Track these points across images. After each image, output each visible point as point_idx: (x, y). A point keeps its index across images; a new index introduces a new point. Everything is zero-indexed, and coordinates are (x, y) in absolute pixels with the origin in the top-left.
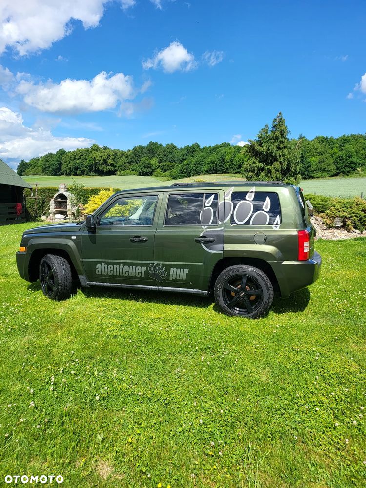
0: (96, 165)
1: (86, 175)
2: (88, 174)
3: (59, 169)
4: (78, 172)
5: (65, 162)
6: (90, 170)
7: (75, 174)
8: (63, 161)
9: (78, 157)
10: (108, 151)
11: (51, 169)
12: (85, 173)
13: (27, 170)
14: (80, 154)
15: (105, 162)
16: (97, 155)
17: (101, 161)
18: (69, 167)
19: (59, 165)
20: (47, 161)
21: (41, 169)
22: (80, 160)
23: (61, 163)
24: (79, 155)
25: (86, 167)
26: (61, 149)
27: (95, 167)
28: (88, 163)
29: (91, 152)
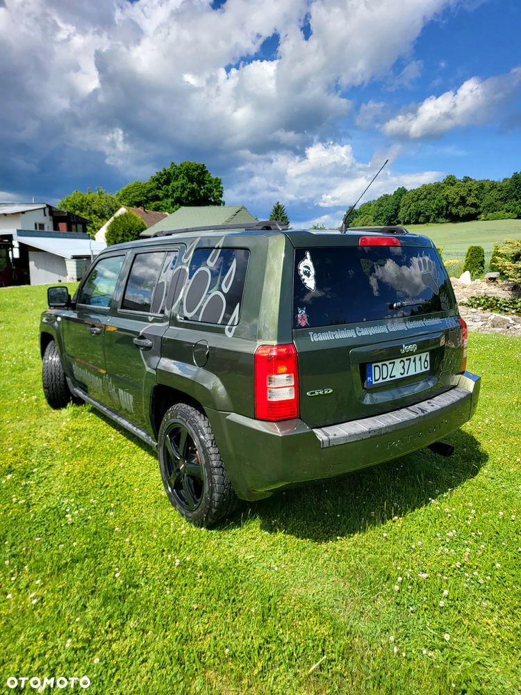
0: (447, 206)
1: (432, 222)
2: (434, 222)
3: (395, 216)
4: (421, 219)
5: (404, 205)
6: (439, 215)
7: (417, 222)
8: (401, 205)
9: (422, 197)
10: (469, 183)
11: (384, 217)
12: (431, 220)
13: (355, 220)
14: (427, 192)
15: (463, 200)
16: (450, 192)
17: (457, 201)
18: (408, 212)
19: (396, 210)
20: (380, 205)
21: (371, 217)
22: (426, 201)
23: (399, 207)
24: (425, 193)
25: (433, 211)
26: (401, 187)
27: (447, 210)
28: (437, 205)
29: (443, 188)
